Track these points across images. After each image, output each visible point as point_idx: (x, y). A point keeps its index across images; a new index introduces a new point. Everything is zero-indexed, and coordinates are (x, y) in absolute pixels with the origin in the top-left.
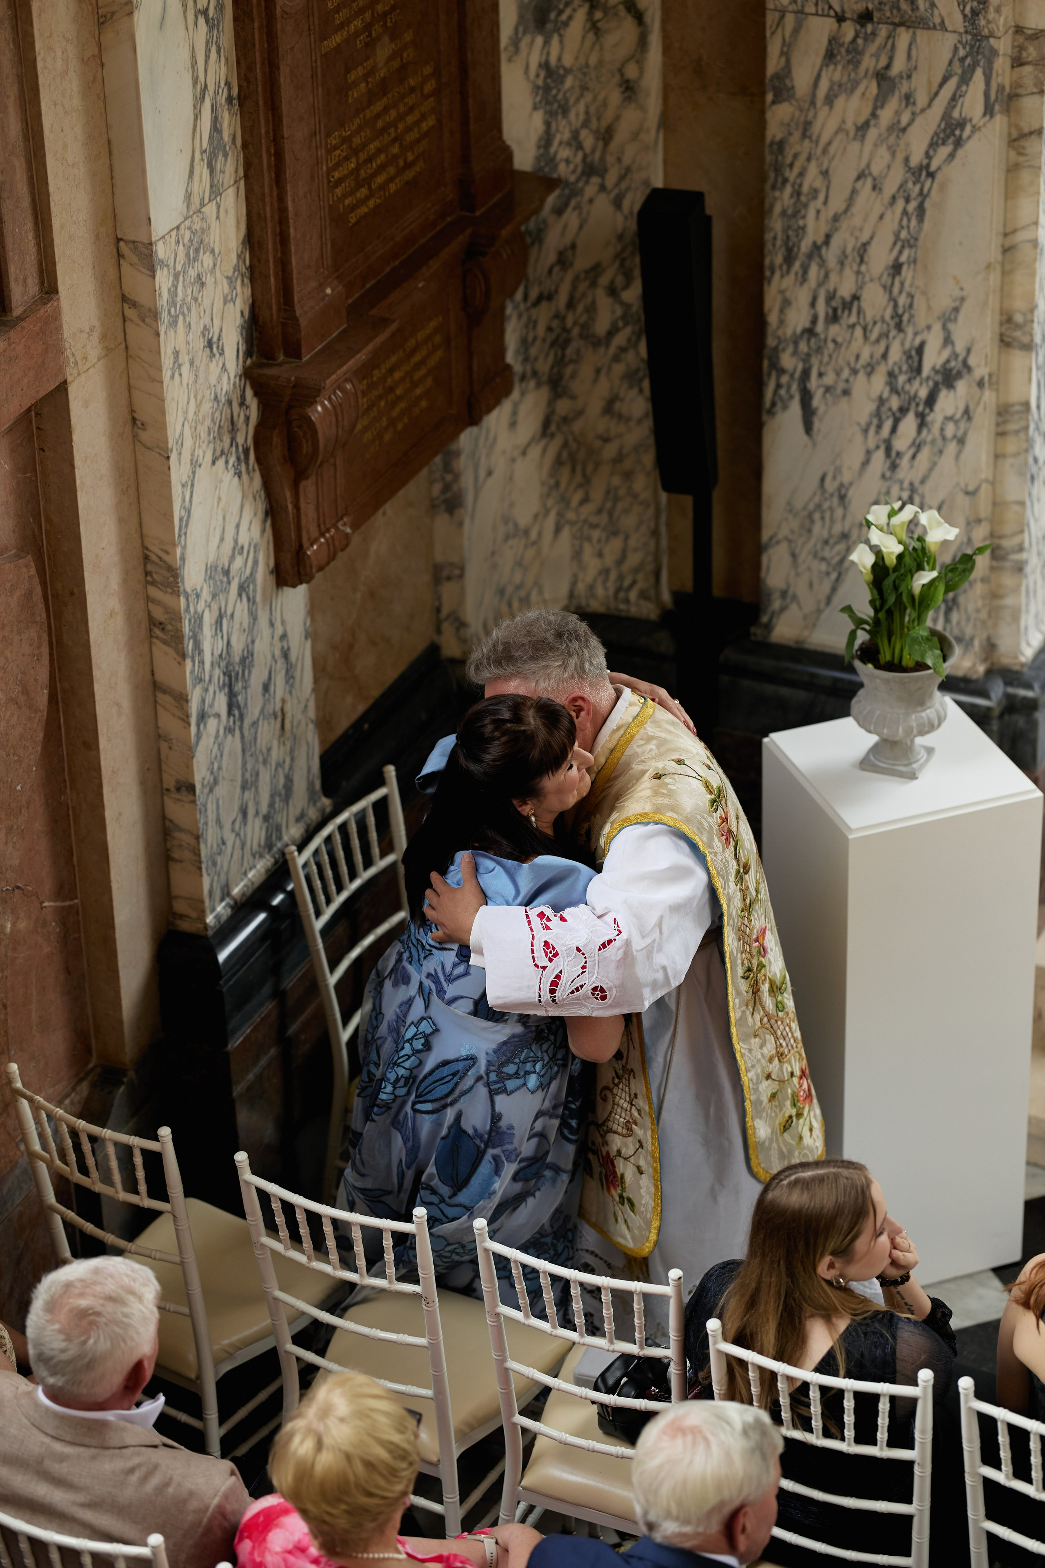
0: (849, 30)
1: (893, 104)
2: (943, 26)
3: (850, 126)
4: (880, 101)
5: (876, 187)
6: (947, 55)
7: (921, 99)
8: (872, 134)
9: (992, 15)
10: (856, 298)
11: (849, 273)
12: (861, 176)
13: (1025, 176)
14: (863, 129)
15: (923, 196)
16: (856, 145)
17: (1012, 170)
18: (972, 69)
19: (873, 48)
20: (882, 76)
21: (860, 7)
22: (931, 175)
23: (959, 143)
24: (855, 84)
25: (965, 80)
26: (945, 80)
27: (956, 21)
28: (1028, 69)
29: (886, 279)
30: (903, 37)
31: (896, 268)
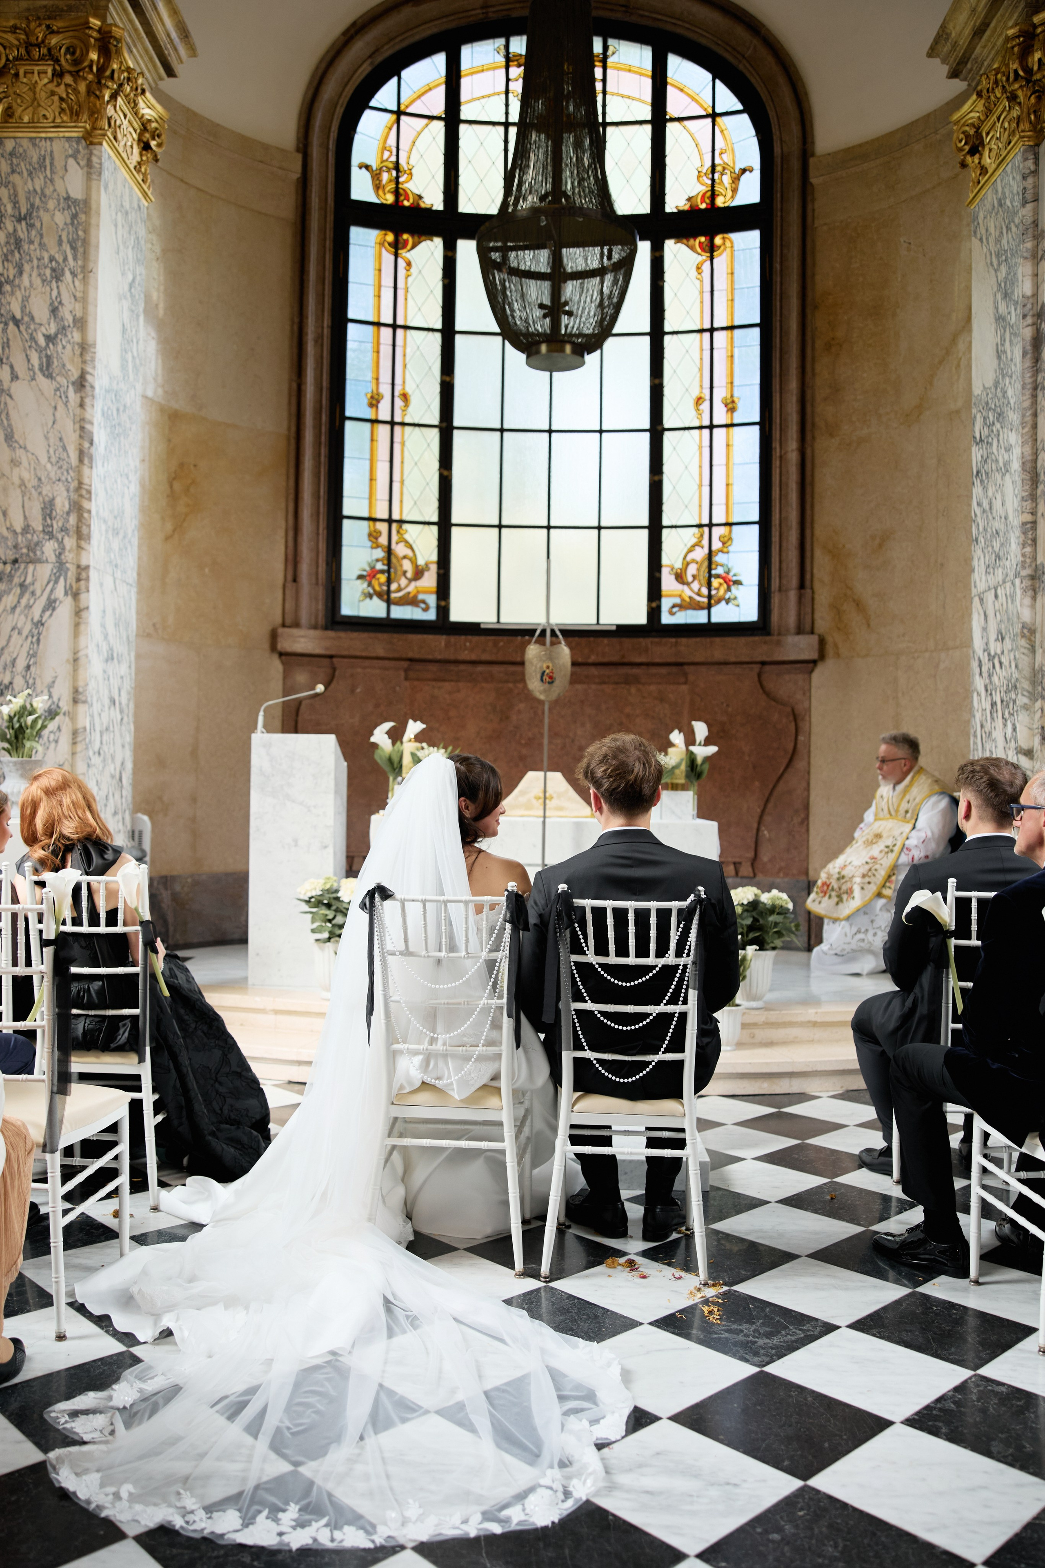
0: (8, 568)
1: (27, 596)
2: (47, 561)
3: (9, 608)
4: (21, 596)
5: (19, 633)
6: (48, 573)
7: (38, 593)
8: (18, 610)
9: (67, 553)
10: (11, 683)
11: (8, 673)
12: (13, 629)
13: (82, 627)
14: (14, 608)
15: (39, 634)
16: (11, 616)
17: (77, 625)
18: (59, 577)
19: (18, 574)
20: (22, 585)
21: (13, 557)
22: (43, 624)
23: (54, 609)
24: (11, 590)
25: (56, 582)
26: (48, 583)
27: (52, 558)
28: (82, 583)
29: (24, 673)
30: (31, 567)
31: (28, 667)
